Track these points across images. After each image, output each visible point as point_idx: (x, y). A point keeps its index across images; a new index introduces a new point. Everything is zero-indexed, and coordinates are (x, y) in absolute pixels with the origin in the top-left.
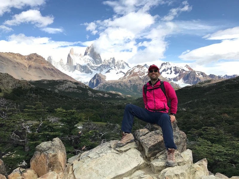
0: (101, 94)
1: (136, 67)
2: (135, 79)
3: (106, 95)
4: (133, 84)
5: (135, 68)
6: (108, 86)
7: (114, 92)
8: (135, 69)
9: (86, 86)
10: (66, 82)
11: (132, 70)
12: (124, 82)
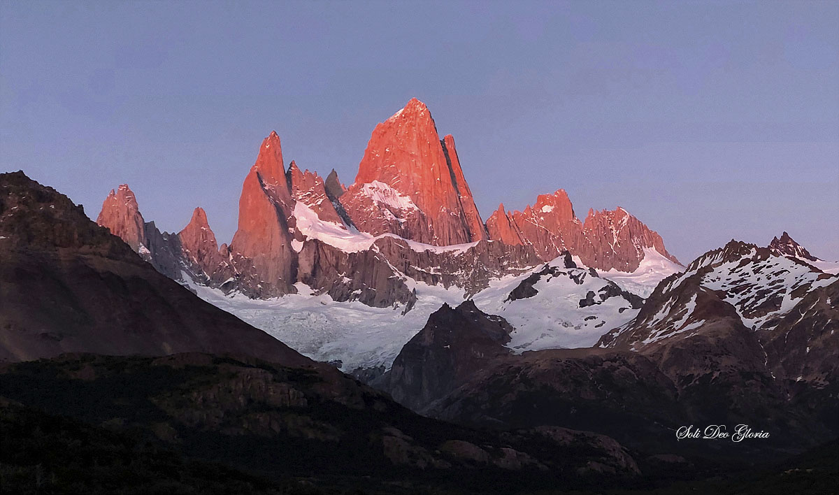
0: (472, 450)
1: (719, 259)
2: (711, 341)
3: (510, 458)
4: (701, 372)
5: (707, 261)
6: (522, 387)
7: (562, 435)
8: (709, 269)
9: (368, 398)
10: (233, 369)
11: (688, 275)
12: (632, 361)
